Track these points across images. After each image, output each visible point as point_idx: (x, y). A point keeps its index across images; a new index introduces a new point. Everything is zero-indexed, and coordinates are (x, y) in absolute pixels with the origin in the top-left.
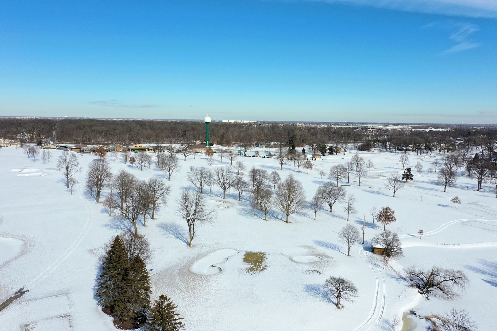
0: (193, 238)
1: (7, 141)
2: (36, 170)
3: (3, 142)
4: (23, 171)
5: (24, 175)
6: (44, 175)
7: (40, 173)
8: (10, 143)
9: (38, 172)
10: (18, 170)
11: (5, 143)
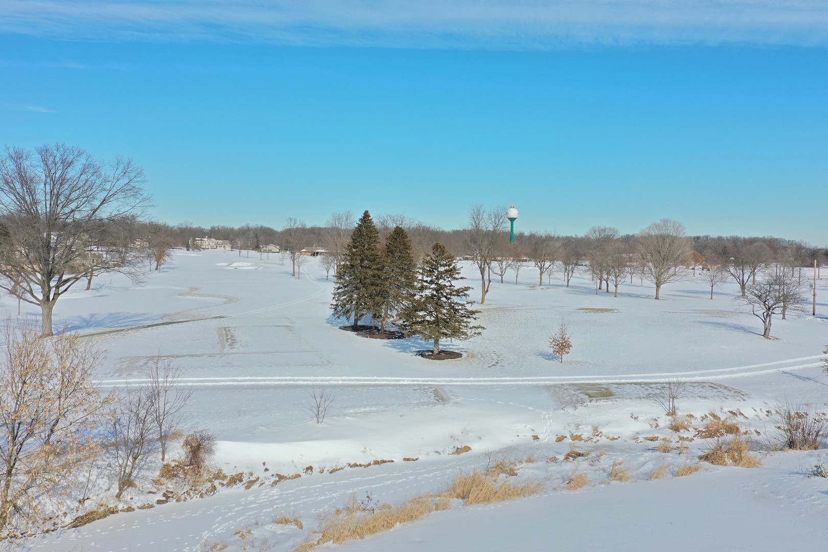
0: (487, 291)
1: (212, 241)
2: (249, 264)
3: (207, 243)
4: (232, 265)
5: (234, 268)
6: (260, 268)
7: (256, 268)
8: (217, 245)
9: (251, 266)
10: (226, 264)
11: (209, 244)
